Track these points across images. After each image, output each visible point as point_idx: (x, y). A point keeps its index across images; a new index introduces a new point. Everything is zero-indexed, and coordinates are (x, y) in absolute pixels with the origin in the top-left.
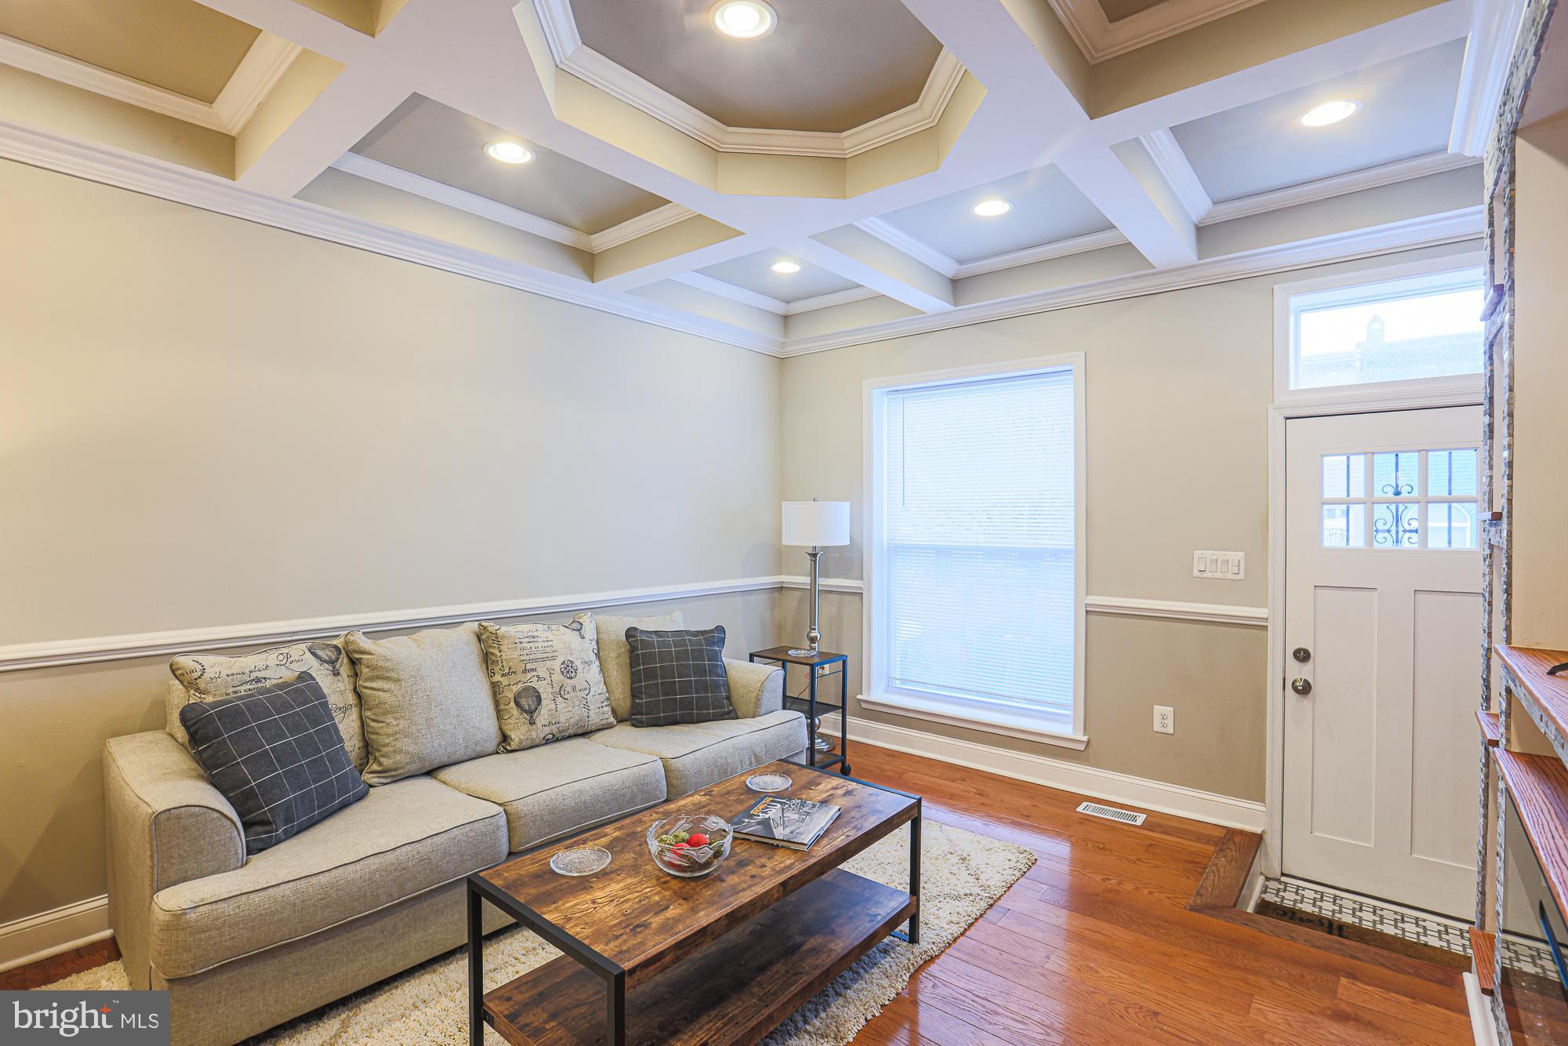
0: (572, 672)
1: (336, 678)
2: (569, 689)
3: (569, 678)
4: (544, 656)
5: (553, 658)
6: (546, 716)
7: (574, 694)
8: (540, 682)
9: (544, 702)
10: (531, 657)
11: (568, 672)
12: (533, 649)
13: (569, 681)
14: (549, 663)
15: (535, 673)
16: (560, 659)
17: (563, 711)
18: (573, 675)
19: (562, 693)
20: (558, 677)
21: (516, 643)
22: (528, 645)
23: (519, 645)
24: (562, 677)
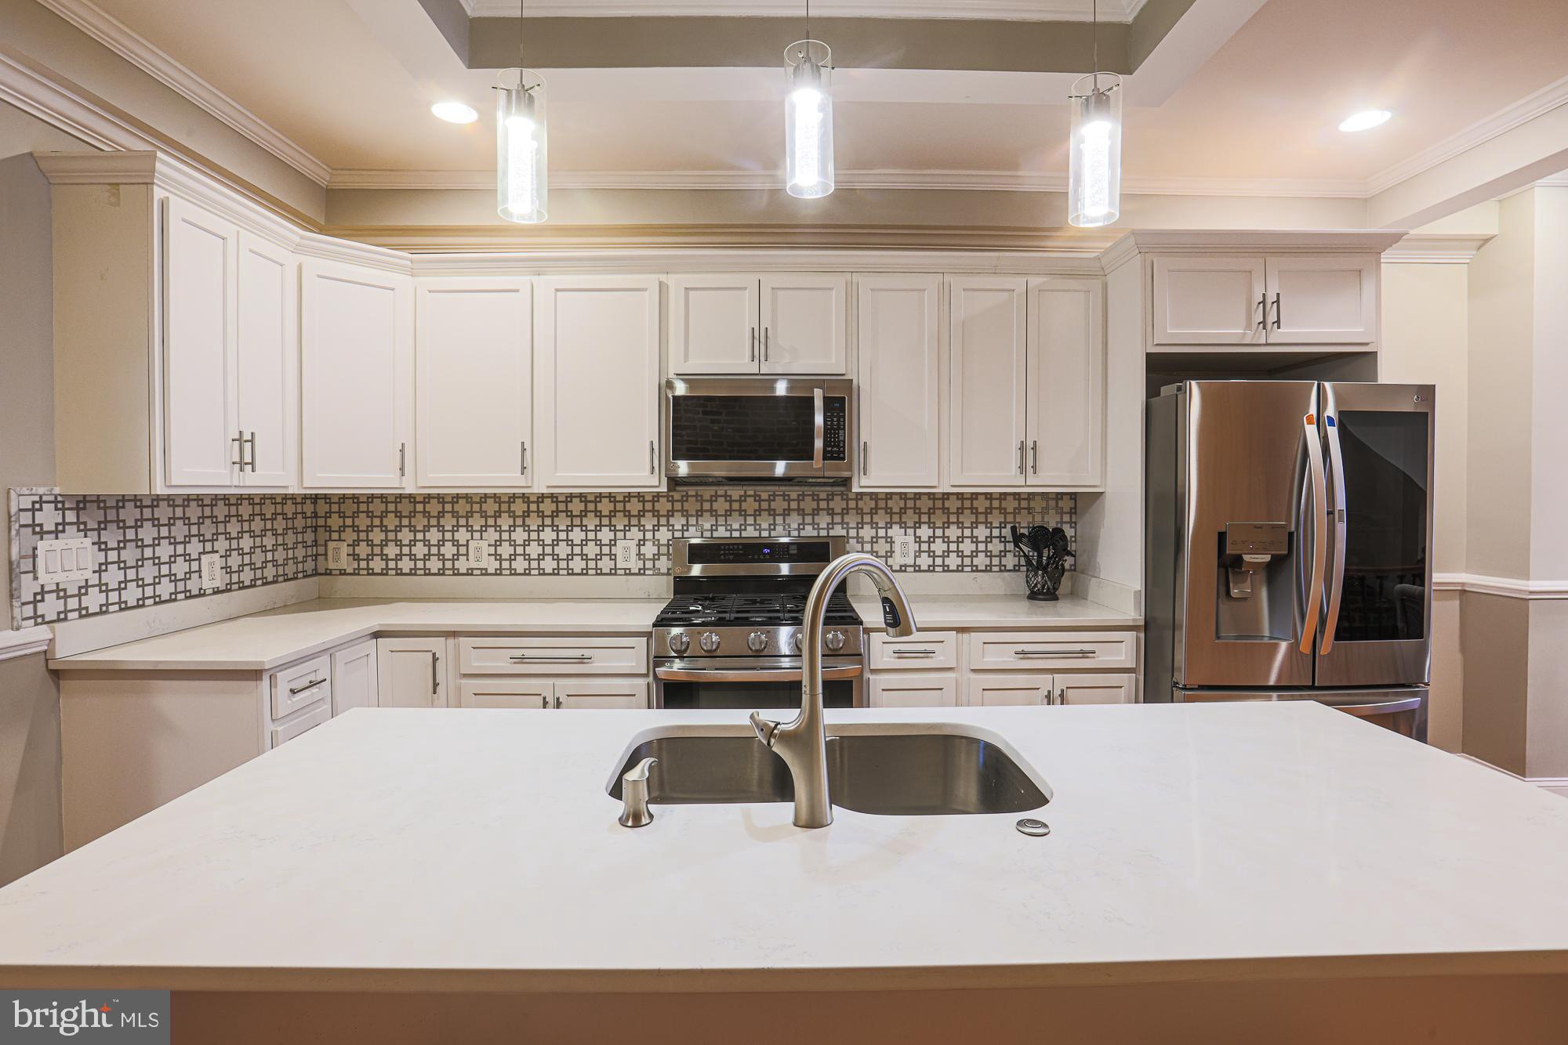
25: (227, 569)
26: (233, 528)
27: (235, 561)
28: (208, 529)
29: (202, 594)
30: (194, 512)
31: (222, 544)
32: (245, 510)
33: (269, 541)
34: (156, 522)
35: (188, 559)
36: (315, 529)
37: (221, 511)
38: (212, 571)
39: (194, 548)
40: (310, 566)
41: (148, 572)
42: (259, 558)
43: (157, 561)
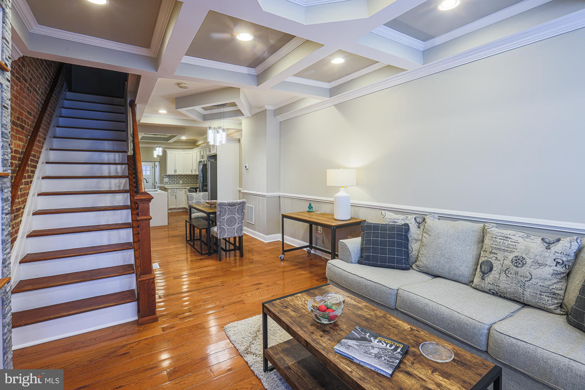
0: (519, 264)
1: (418, 229)
2: (513, 272)
3: (516, 266)
4: (506, 249)
5: (511, 252)
6: (491, 279)
7: (514, 276)
8: (496, 261)
9: (493, 272)
10: (497, 247)
11: (517, 263)
12: (501, 243)
13: (514, 267)
14: (506, 254)
15: (496, 256)
16: (516, 254)
17: (503, 282)
18: (519, 265)
19: (507, 272)
20: (508, 262)
21: (493, 237)
22: (499, 241)
23: (494, 239)
24: (511, 264)
25: (183, 182)
26: (184, 178)
27: (184, 181)
28: (181, 178)
29: (180, 184)
30: (179, 176)
31: (182, 179)
32: (186, 176)
33: (189, 179)
34: (175, 177)
35: (178, 180)
36: (197, 179)
37: (182, 176)
38: (181, 182)
39: (179, 180)
40: (196, 182)
41: (174, 181)
42: (187, 181)
43: (175, 181)
